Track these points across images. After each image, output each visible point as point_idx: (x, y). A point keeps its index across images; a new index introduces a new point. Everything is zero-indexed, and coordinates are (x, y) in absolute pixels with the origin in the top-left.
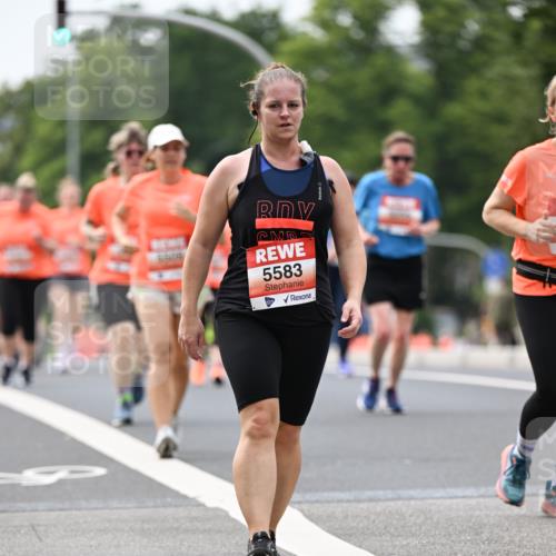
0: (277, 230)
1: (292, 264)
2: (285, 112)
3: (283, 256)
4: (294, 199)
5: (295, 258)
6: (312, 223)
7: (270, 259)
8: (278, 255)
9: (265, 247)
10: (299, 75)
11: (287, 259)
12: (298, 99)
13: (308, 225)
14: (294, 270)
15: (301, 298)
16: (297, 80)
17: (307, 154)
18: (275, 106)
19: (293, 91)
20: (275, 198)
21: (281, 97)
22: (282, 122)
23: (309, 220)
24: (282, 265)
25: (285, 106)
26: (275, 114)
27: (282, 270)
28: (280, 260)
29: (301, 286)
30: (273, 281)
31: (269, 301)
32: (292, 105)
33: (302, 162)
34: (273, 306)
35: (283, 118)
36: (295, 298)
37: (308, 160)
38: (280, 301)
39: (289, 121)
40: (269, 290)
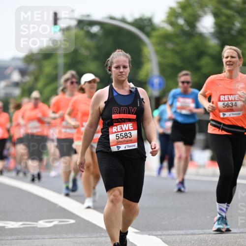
0: (121, 119)
1: (128, 132)
2: (122, 70)
3: (124, 129)
4: (128, 106)
5: (129, 130)
6: (135, 116)
7: (119, 130)
8: (122, 129)
9: (116, 126)
10: (128, 55)
11: (126, 130)
12: (127, 65)
13: (134, 117)
14: (128, 135)
15: (131, 146)
16: (127, 57)
17: (132, 88)
18: (118, 67)
19: (125, 61)
20: (120, 106)
21: (120, 64)
22: (120, 74)
23: (134, 114)
24: (124, 133)
25: (122, 67)
26: (117, 71)
27: (123, 135)
28: (123, 131)
29: (131, 142)
30: (120, 140)
31: (118, 147)
32: (125, 67)
33: (131, 91)
34: (121, 149)
35: (121, 72)
36: (129, 146)
37: (133, 90)
38: (123, 148)
39: (124, 73)
40: (118, 143)
